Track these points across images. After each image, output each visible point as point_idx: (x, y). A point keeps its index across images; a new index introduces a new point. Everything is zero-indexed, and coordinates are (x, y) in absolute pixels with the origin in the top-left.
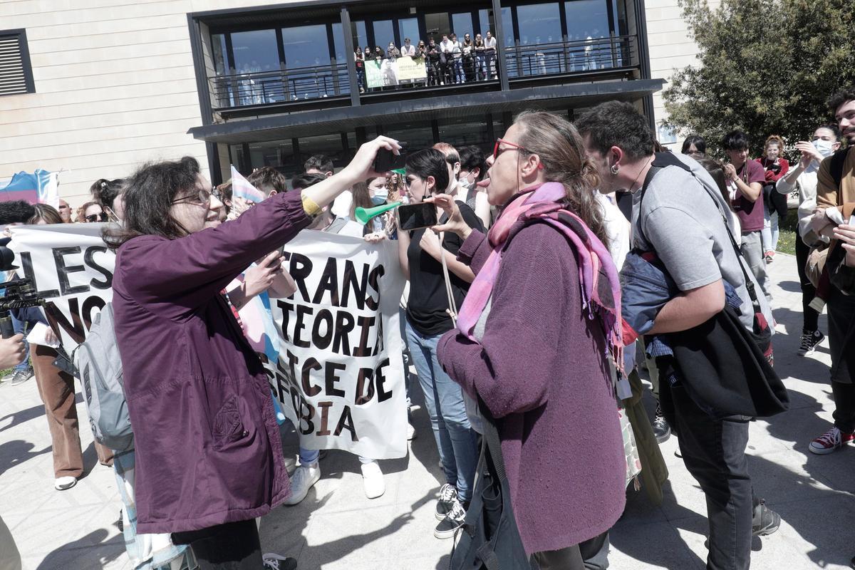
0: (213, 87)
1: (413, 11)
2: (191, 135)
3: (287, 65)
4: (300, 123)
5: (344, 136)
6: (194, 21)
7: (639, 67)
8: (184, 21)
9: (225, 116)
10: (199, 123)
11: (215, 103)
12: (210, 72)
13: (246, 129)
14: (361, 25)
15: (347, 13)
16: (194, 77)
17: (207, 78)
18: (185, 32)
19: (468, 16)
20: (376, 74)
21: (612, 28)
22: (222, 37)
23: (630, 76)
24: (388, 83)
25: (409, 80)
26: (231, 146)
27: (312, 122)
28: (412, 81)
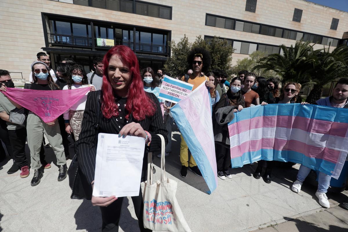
0: (49, 36)
1: (112, 27)
2: (42, 49)
3: (73, 34)
4: (77, 52)
5: (90, 57)
6: (43, 15)
7: (168, 54)
8: (40, 14)
9: (53, 45)
10: (44, 46)
11: (50, 41)
12: (48, 31)
13: (60, 51)
14: (97, 27)
15: (92, 23)
16: (43, 32)
17: (47, 33)
18: (41, 18)
19: (127, 32)
20: (100, 42)
21: (164, 42)
22: (53, 21)
23: (166, 56)
24: (103, 45)
25: (109, 46)
26: (55, 55)
27: (80, 52)
28: (110, 46)
